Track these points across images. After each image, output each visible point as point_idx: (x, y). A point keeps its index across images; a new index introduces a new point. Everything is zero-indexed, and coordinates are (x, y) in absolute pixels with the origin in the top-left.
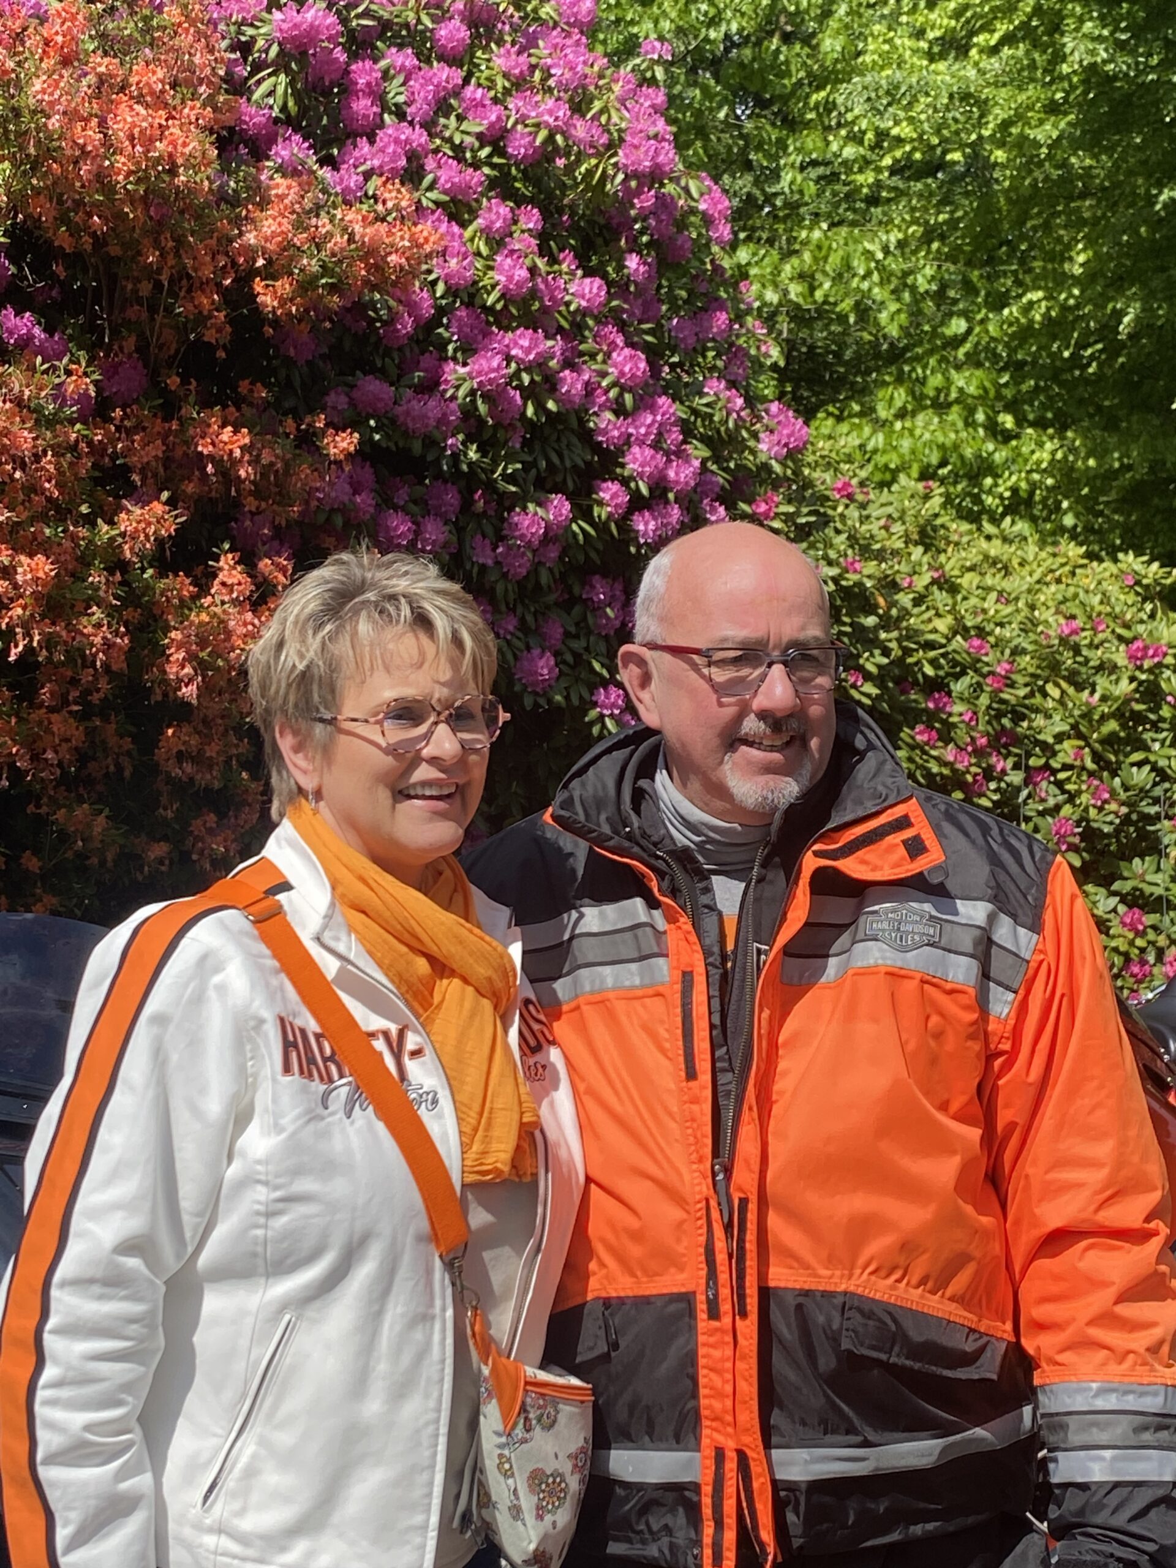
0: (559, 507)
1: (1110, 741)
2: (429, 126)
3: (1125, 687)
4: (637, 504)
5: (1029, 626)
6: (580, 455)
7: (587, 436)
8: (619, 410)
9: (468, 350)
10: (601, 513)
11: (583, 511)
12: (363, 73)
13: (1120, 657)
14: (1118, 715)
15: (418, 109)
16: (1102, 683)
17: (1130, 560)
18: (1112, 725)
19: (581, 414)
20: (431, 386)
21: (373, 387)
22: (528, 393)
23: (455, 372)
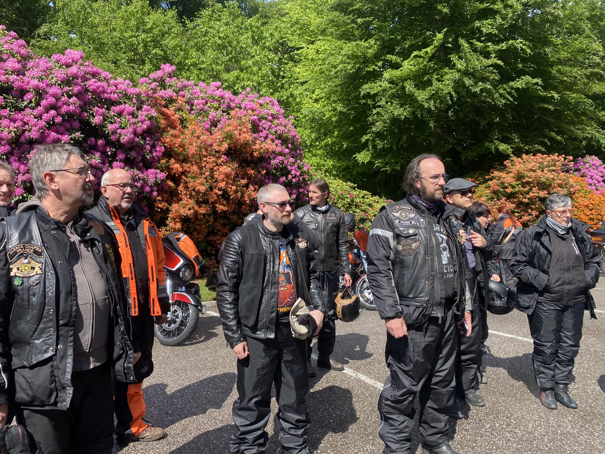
0: (284, 178)
1: (347, 207)
2: (268, 130)
3: (349, 200)
4: (293, 177)
5: (337, 192)
6: (286, 172)
7: (287, 169)
8: (291, 166)
9: (274, 159)
10: (289, 179)
11: (287, 179)
12: (261, 124)
13: (348, 196)
14: (348, 204)
15: (267, 128)
16: (346, 200)
17: (349, 183)
18: (348, 205)
19: (286, 166)
20: (270, 163)
21: (264, 164)
22: (281, 164)
23: (272, 161)
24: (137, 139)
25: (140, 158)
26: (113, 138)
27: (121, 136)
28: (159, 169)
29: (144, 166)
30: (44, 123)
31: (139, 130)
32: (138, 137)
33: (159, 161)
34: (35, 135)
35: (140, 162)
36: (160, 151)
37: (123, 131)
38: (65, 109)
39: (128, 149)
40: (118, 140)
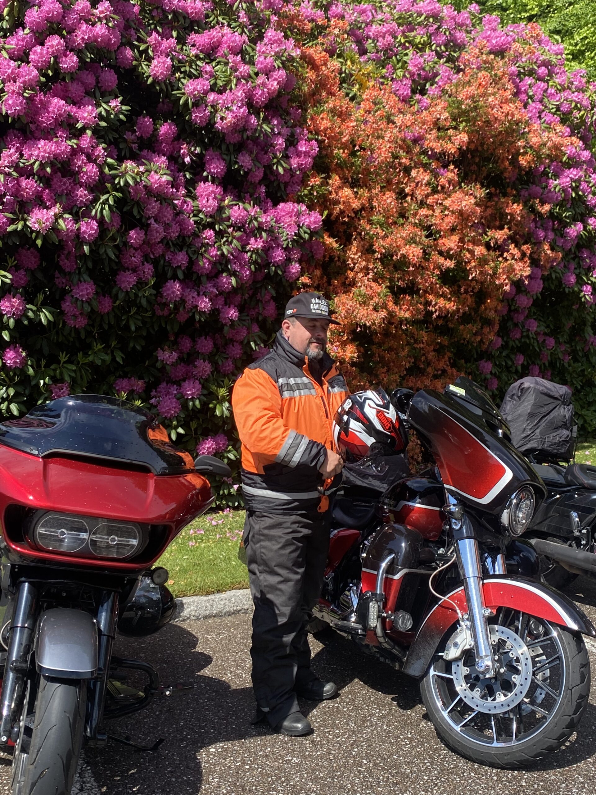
0: (580, 226)
6: (584, 209)
7: (584, 202)
9: (557, 176)
11: (585, 228)
19: (584, 195)
22: (573, 189)
23: (553, 183)
24: (253, 120)
25: (260, 174)
26: (197, 116)
27: (216, 111)
28: (303, 202)
29: (269, 194)
30: (35, 72)
31: (260, 96)
32: (258, 116)
33: (304, 182)
34: (14, 104)
35: (260, 183)
36: (307, 154)
37: (221, 99)
38: (84, 32)
39: (231, 148)
40: (210, 124)
